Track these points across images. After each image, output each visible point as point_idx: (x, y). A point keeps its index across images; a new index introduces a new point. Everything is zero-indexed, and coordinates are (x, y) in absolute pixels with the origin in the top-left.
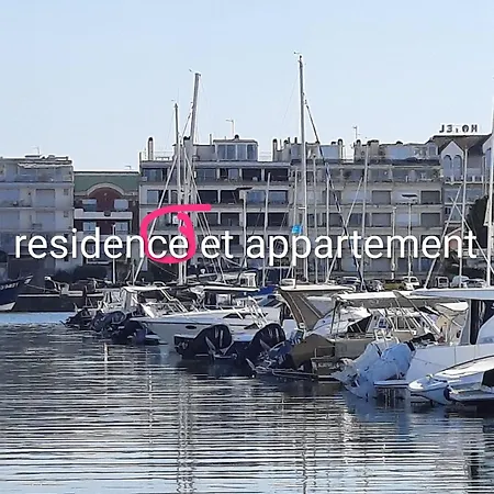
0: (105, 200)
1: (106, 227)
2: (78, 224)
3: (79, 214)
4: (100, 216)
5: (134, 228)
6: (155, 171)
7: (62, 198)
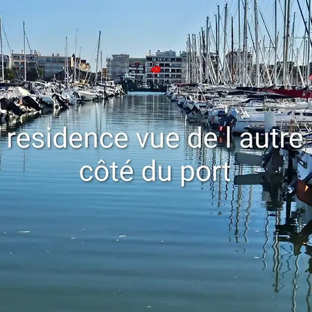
0: (137, 65)
1: (137, 71)
2: (130, 71)
3: (131, 68)
4: (135, 69)
5: (144, 72)
6: (149, 59)
7: (127, 64)
